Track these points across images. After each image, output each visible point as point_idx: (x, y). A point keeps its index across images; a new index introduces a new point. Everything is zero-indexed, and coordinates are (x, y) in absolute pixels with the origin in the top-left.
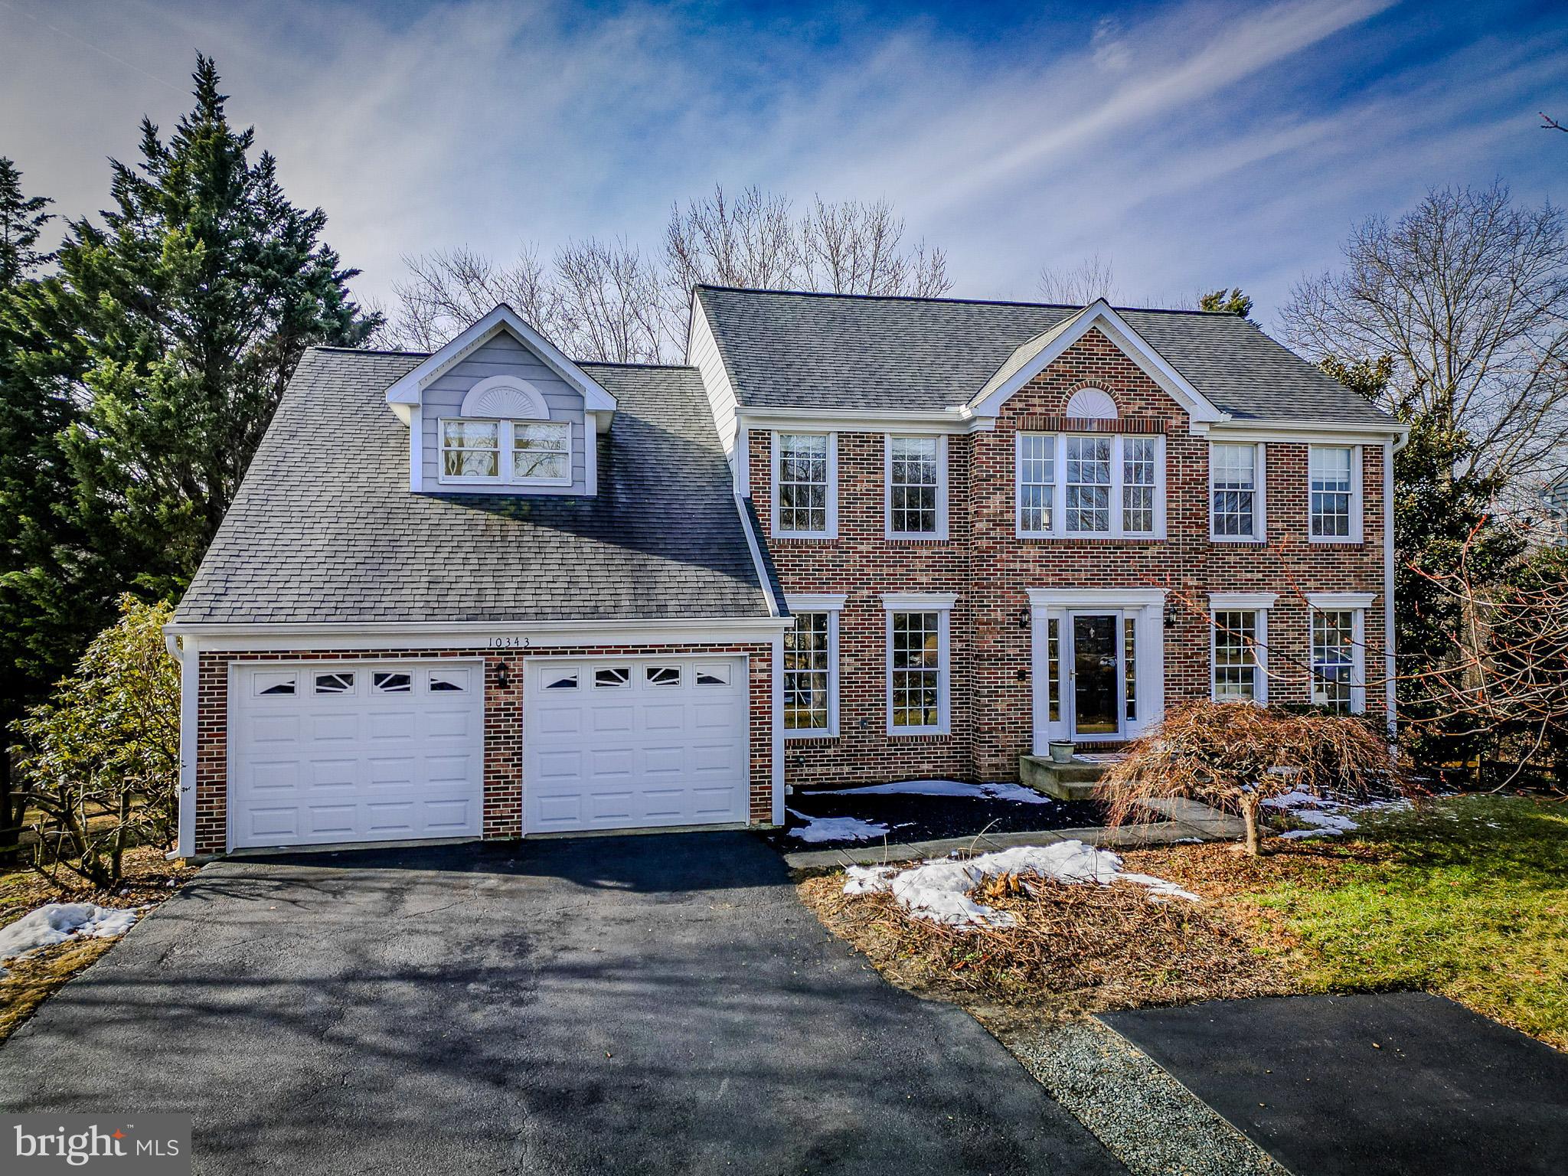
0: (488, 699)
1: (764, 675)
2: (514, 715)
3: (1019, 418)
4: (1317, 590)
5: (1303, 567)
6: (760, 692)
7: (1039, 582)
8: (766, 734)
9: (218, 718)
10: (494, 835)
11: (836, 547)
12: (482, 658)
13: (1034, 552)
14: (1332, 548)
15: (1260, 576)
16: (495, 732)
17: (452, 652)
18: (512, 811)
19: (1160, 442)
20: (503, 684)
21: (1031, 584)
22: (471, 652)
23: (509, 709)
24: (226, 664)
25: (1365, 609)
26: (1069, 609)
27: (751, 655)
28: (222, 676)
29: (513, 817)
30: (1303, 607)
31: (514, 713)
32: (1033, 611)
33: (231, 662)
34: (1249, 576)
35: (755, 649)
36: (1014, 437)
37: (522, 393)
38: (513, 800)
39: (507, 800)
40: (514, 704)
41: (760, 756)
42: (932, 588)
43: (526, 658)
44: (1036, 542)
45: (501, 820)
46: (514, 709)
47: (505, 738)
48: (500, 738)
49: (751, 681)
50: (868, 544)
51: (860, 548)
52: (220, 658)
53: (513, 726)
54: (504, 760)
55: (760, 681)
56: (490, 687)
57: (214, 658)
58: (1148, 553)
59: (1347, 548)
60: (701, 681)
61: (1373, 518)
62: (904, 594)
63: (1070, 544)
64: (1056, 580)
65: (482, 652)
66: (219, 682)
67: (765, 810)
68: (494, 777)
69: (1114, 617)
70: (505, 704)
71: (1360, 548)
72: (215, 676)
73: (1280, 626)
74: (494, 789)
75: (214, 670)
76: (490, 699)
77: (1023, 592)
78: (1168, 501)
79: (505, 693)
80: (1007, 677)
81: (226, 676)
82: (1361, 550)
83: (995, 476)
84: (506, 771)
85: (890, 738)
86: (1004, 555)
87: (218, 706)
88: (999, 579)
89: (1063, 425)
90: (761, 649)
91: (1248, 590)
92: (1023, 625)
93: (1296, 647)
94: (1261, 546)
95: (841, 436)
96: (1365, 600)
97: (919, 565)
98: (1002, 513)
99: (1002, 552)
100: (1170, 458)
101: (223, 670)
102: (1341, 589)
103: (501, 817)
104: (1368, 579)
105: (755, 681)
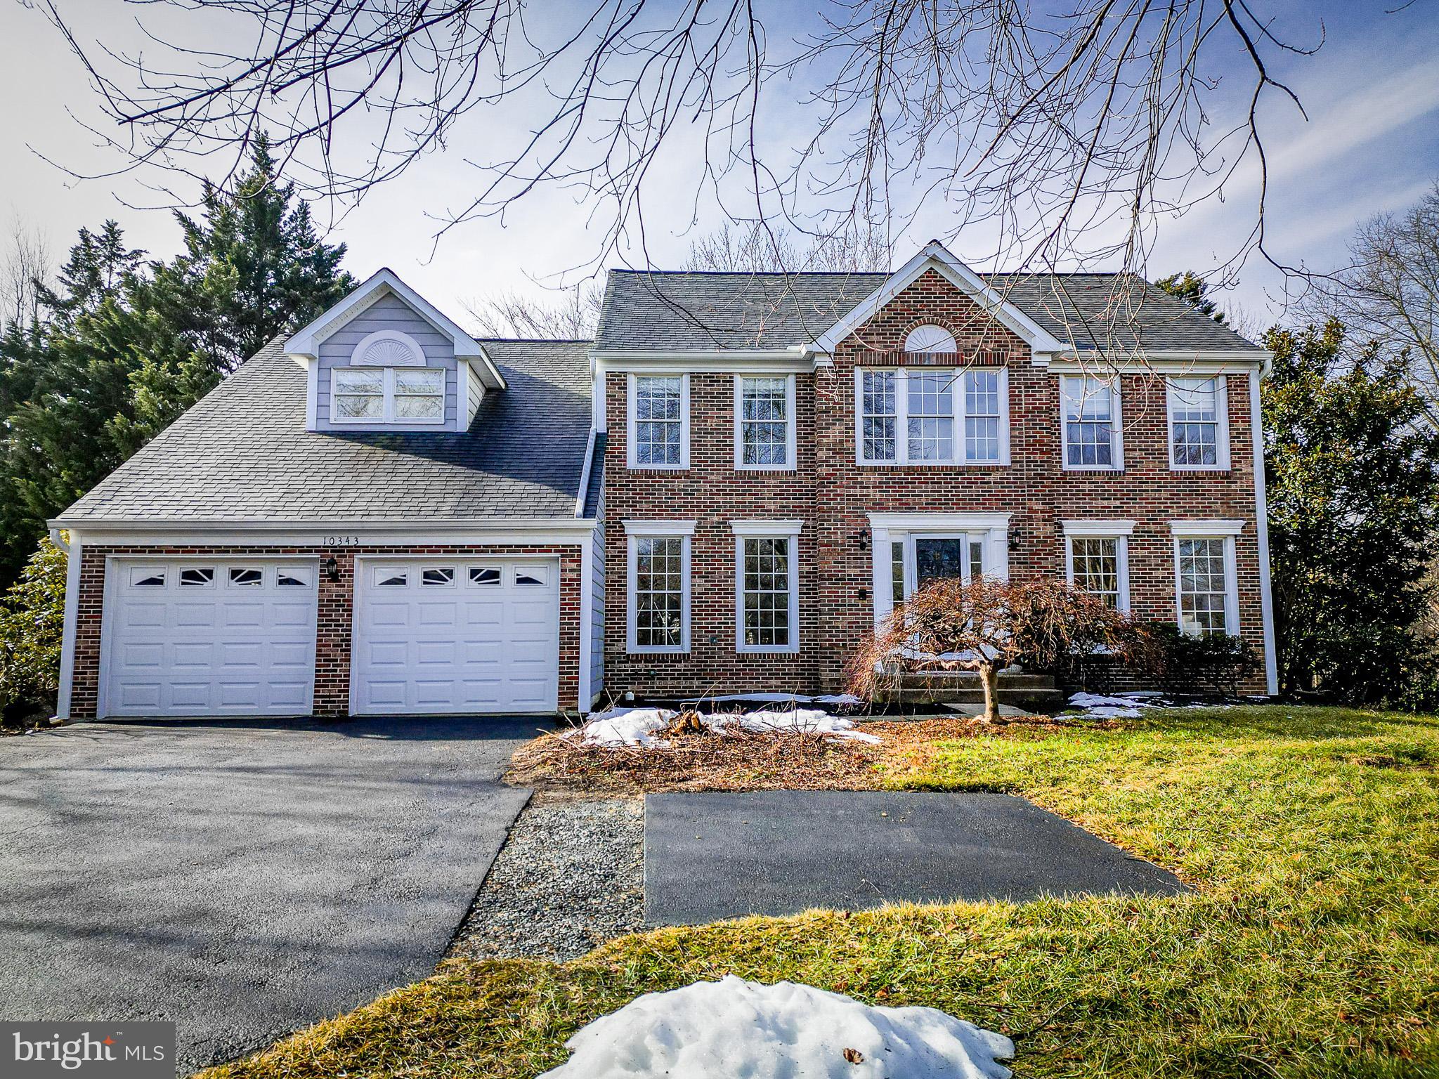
0: (322, 591)
1: (574, 575)
2: (343, 605)
3: (857, 355)
4: (1180, 517)
5: (1164, 495)
6: (570, 590)
7: (880, 507)
8: (575, 629)
9: (95, 602)
10: (322, 712)
11: (687, 477)
12: (317, 556)
13: (874, 478)
14: (1195, 476)
15: (1118, 503)
16: (327, 620)
17: (292, 549)
18: (339, 691)
19: (1003, 374)
20: (334, 577)
21: (871, 508)
22: (309, 549)
23: (339, 601)
24: (104, 557)
25: (1236, 536)
26: (911, 532)
27: (562, 556)
28: (100, 566)
29: (340, 696)
30: (1166, 534)
31: (346, 605)
32: (875, 535)
33: (109, 556)
34: (1105, 503)
35: (566, 551)
36: (853, 371)
37: (402, 344)
38: (340, 681)
39: (335, 681)
40: (344, 596)
41: (568, 648)
42: (780, 515)
43: (357, 556)
44: (875, 469)
45: (328, 699)
46: (344, 601)
47: (335, 626)
48: (331, 626)
49: (562, 580)
50: (718, 474)
51: (710, 478)
52: (99, 551)
53: (343, 615)
54: (334, 646)
55: (570, 580)
56: (324, 581)
57: (94, 551)
58: (991, 478)
59: (1212, 475)
60: (520, 581)
61: (1241, 445)
62: (752, 520)
63: (909, 470)
64: (897, 504)
65: (317, 549)
66: (97, 572)
67: (571, 699)
68: (325, 660)
69: (958, 540)
70: (336, 596)
71: (1227, 476)
72: (94, 566)
73: (1141, 553)
74: (324, 671)
75: (93, 561)
76: (324, 591)
77: (863, 516)
78: (1011, 429)
79: (337, 586)
80: (848, 595)
81: (104, 567)
82: (1228, 477)
83: (834, 408)
84: (335, 656)
85: (738, 655)
86: (844, 482)
87: (95, 592)
88: (839, 504)
89: (902, 359)
90: (571, 551)
91: (1105, 517)
92: (863, 546)
93: (1159, 574)
94: (1118, 474)
95: (694, 376)
96: (1235, 527)
97: (767, 493)
98: (841, 442)
99: (842, 479)
100: (1012, 389)
101: (100, 561)
102: (1206, 517)
103: (329, 696)
104: (1239, 506)
105: (565, 580)
